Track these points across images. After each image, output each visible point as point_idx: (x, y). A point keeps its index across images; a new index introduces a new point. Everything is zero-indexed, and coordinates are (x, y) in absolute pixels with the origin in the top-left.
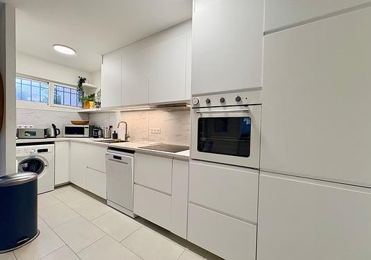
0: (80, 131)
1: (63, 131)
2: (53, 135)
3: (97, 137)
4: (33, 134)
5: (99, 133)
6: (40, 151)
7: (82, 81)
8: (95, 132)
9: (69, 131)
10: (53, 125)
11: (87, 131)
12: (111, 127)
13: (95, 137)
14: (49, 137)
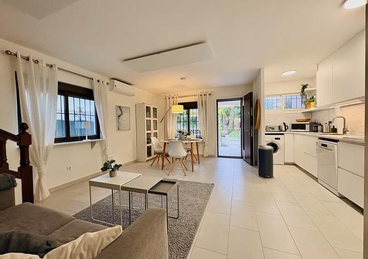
0: (302, 127)
1: (290, 126)
2: (284, 130)
3: (317, 131)
4: (273, 129)
5: (319, 128)
6: (276, 139)
7: (305, 87)
8: (315, 127)
9: (295, 127)
10: (284, 124)
11: (308, 127)
12: (330, 122)
13: (314, 131)
14: (281, 131)
